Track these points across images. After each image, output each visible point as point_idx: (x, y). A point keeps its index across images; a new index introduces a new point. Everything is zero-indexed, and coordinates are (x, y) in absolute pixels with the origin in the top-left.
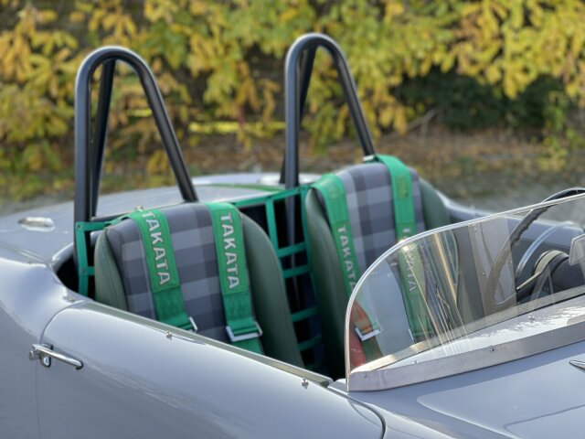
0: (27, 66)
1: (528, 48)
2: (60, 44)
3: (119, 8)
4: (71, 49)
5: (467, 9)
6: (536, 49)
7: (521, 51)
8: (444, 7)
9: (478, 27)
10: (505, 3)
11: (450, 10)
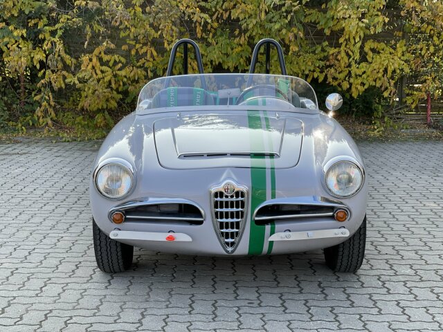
0: (99, 72)
1: (364, 72)
2: (118, 61)
3: (149, 44)
4: (123, 63)
5: (332, 51)
6: (368, 73)
7: (361, 74)
8: (320, 49)
9: (338, 60)
10: (352, 48)
11: (323, 50)
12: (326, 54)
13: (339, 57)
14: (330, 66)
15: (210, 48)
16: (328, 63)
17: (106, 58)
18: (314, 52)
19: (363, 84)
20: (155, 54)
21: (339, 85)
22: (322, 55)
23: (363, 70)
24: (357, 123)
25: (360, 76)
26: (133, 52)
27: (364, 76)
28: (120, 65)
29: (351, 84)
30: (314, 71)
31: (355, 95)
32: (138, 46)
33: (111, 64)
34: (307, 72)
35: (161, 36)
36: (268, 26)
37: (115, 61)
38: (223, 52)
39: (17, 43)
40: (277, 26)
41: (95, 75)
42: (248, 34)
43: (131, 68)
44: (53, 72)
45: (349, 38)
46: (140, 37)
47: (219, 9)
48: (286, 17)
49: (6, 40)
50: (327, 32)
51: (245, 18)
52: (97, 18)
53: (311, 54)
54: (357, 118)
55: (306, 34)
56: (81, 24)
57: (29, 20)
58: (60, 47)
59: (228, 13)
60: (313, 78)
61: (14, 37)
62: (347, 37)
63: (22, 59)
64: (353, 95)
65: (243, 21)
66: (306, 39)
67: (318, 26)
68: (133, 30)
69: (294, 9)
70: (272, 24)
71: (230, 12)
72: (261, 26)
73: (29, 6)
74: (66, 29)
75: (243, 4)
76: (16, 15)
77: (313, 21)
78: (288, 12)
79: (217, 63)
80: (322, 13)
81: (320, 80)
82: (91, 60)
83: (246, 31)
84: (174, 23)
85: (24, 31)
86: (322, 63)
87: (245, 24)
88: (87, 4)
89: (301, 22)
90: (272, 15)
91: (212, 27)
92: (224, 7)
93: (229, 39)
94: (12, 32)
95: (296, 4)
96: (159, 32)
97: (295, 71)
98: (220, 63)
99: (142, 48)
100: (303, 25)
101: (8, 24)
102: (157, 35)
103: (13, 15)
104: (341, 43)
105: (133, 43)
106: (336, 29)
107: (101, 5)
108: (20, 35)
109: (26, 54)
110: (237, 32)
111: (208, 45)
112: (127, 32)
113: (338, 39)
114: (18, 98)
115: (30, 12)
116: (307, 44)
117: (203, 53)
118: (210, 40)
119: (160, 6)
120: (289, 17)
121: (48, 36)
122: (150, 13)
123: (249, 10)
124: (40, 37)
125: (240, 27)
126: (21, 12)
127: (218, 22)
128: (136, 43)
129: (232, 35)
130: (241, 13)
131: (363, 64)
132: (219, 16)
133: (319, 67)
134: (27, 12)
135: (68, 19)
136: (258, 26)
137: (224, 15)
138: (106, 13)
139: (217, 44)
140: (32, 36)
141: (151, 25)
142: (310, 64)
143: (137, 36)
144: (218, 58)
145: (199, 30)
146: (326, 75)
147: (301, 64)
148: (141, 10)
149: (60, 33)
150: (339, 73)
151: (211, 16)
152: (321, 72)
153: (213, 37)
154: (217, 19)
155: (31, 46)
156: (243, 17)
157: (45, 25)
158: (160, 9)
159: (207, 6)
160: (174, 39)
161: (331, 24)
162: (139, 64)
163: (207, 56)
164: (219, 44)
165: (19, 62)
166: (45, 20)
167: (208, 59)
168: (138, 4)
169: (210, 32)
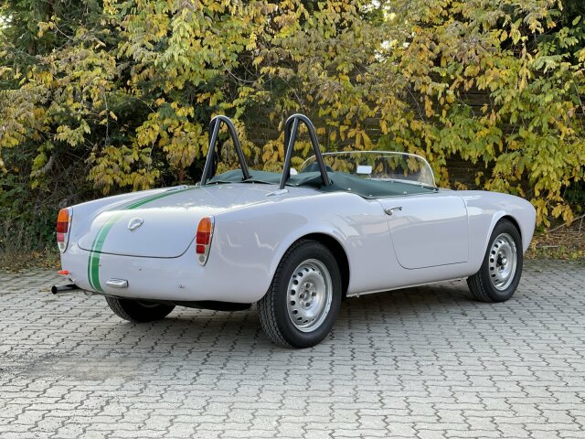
3: (358, 125)
15: (445, 131)
17: (298, 145)
20: (366, 138)
26: (333, 137)
32: (343, 128)
33: (304, 153)
35: (378, 114)
36: (533, 98)
37: (311, 150)
38: (463, 136)
39: (182, 126)
40: (549, 98)
43: (332, 159)
44: (227, 164)
47: (459, 77)
48: (562, 86)
49: (167, 121)
51: (498, 88)
57: (199, 95)
58: (240, 130)
59: (472, 82)
61: (178, 118)
63: (190, 147)
65: (496, 93)
69: (574, 74)
70: (541, 96)
71: (475, 81)
72: (522, 98)
73: (199, 75)
74: (248, 106)
75: (495, 69)
76: (181, 87)
78: (564, 79)
79: (454, 152)
83: (499, 107)
84: (398, 96)
85: (191, 110)
87: (499, 97)
88: (277, 72)
90: (539, 84)
91: (446, 102)
92: (466, 74)
94: (174, 110)
95: (576, 67)
96: (376, 109)
97: (570, 162)
98: (458, 152)
99: (347, 131)
101: (169, 100)
102: (372, 113)
103: (176, 88)
105: (336, 124)
107: (297, 72)
108: (186, 115)
109: (194, 140)
111: (441, 126)
112: (329, 109)
115: (202, 84)
117: (434, 137)
118: (442, 120)
119: (376, 74)
120: (567, 86)
122: (362, 83)
123: (504, 78)
125: (490, 100)
126: (188, 84)
128: (341, 124)
130: (493, 81)
134: (197, 84)
135: (250, 92)
136: (519, 99)
137: (466, 85)
138: (304, 83)
139: (453, 124)
140: (203, 116)
141: (365, 99)
143: (344, 115)
144: (456, 145)
145: (428, 104)
148: (348, 78)
149: (240, 111)
153: (447, 115)
155: (199, 130)
156: (496, 87)
157: (220, 101)
158: (377, 77)
159: (442, 73)
163: (439, 143)
164: (457, 126)
165: (186, 152)
166: (220, 94)
167: (441, 146)
168: (346, 71)
169: (442, 108)
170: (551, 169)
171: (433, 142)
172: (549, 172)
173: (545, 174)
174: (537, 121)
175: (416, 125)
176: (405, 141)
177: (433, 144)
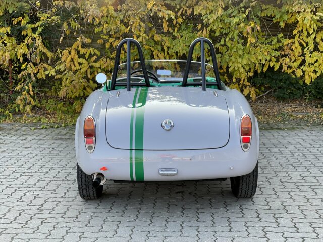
0: (77, 64)
1: (317, 61)
2: (93, 53)
3: (121, 38)
4: (97, 56)
5: (287, 42)
6: (320, 62)
7: (313, 62)
8: (275, 40)
9: (292, 50)
10: (305, 39)
11: (279, 41)
12: (281, 45)
13: (293, 48)
14: (285, 56)
15: (176, 41)
16: (283, 53)
17: (82, 51)
18: (270, 43)
19: (315, 72)
21: (293, 72)
22: (277, 46)
23: (315, 59)
24: (309, 106)
25: (313, 64)
26: (107, 46)
27: (317, 64)
28: (95, 57)
29: (304, 72)
30: (270, 60)
31: (308, 82)
32: (111, 40)
33: (87, 57)
34: (263, 62)
35: (130, 31)
36: (227, 20)
37: (91, 54)
38: (187, 44)
39: (3, 40)
40: (236, 20)
41: (73, 66)
42: (209, 28)
43: (105, 60)
44: (35, 64)
45: (302, 30)
46: (112, 32)
47: (183, 7)
48: (244, 12)
50: (282, 25)
51: (207, 14)
52: (73, 16)
53: (267, 45)
54: (310, 102)
55: (263, 27)
56: (59, 21)
57: (13, 19)
58: (39, 42)
59: (191, 9)
60: (269, 67)
62: (300, 29)
63: (7, 54)
64: (306, 81)
65: (205, 17)
66: (263, 32)
67: (273, 19)
68: (106, 25)
69: (251, 4)
70: (231, 19)
71: (193, 9)
72: (221, 20)
73: (13, 6)
74: (46, 26)
75: (205, 1)
76: (1, 14)
77: (269, 15)
78: (246, 7)
79: (181, 54)
80: (277, 8)
81: (276, 69)
82: (70, 53)
83: (208, 25)
84: (142, 19)
85: (9, 29)
86: (278, 53)
87: (207, 19)
88: (64, 4)
89: (258, 17)
90: (231, 11)
91: (177, 23)
92: (187, 4)
93: (193, 32)
96: (129, 28)
97: (252, 60)
98: (184, 55)
99: (114, 41)
100: (260, 19)
102: (127, 30)
104: (295, 35)
105: (106, 37)
106: (291, 21)
107: (76, 4)
108: (5, 32)
109: (10, 49)
110: (199, 27)
111: (174, 38)
112: (101, 29)
113: (292, 31)
114: (7, 88)
115: (13, 11)
116: (263, 36)
117: (169, 45)
118: (175, 34)
119: (130, 5)
120: (247, 12)
121: (29, 32)
122: (121, 11)
123: (210, 7)
124: (22, 33)
125: (202, 22)
126: (6, 11)
127: (182, 18)
128: (109, 38)
129: (195, 29)
130: (203, 9)
131: (316, 53)
132: (183, 12)
133: (274, 57)
134: (10, 12)
135: (48, 17)
136: (219, 20)
137: (188, 12)
138: (81, 11)
139: (182, 37)
140: (16, 33)
141: (122, 21)
142: (266, 54)
143: (109, 32)
144: (182, 50)
145: (165, 25)
146: (281, 64)
147: (258, 54)
148: (113, 8)
149: (40, 30)
150: (293, 62)
151: (176, 12)
152: (277, 61)
153: (178, 31)
154: (182, 15)
155: (14, 42)
156: (205, 13)
157: (28, 23)
158: (130, 7)
159: (172, 4)
160: (141, 34)
161: (286, 17)
162: (112, 56)
163: (172, 49)
164: (184, 38)
165: (4, 56)
166: (27, 18)
167: (173, 51)
168: (109, 3)
169: (175, 26)
170: (240, 65)
171: (168, 48)
172: (238, 67)
173: (236, 69)
174: (231, 34)
175: (157, 38)
176: (151, 48)
177: (168, 50)
